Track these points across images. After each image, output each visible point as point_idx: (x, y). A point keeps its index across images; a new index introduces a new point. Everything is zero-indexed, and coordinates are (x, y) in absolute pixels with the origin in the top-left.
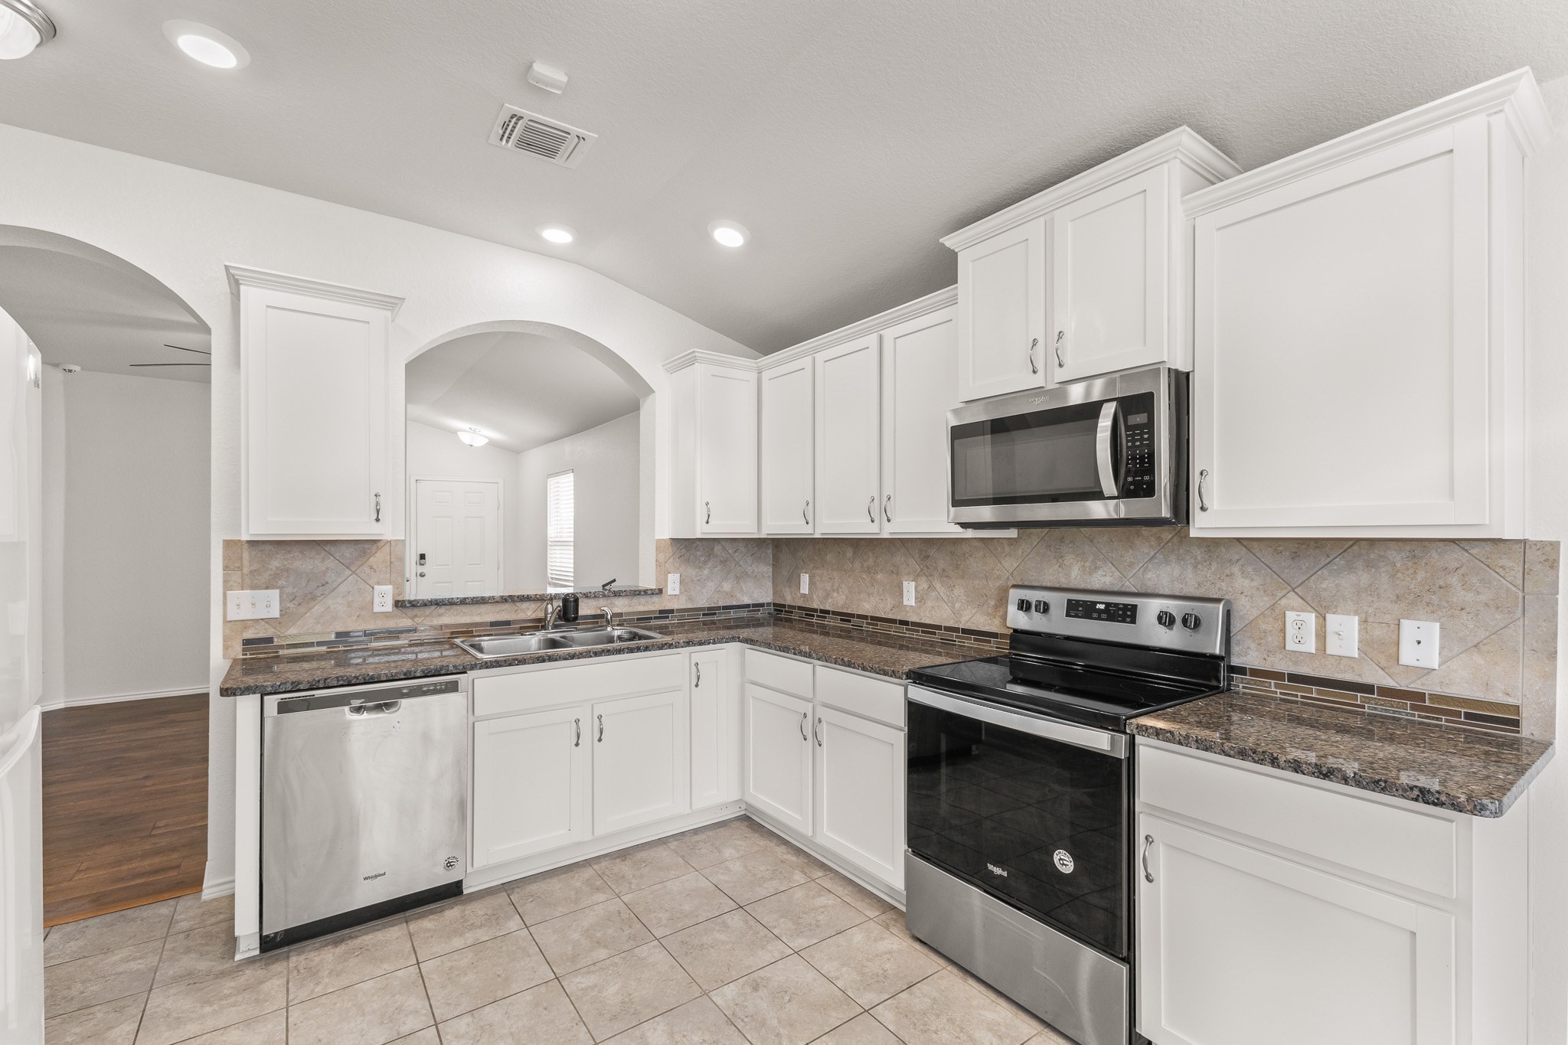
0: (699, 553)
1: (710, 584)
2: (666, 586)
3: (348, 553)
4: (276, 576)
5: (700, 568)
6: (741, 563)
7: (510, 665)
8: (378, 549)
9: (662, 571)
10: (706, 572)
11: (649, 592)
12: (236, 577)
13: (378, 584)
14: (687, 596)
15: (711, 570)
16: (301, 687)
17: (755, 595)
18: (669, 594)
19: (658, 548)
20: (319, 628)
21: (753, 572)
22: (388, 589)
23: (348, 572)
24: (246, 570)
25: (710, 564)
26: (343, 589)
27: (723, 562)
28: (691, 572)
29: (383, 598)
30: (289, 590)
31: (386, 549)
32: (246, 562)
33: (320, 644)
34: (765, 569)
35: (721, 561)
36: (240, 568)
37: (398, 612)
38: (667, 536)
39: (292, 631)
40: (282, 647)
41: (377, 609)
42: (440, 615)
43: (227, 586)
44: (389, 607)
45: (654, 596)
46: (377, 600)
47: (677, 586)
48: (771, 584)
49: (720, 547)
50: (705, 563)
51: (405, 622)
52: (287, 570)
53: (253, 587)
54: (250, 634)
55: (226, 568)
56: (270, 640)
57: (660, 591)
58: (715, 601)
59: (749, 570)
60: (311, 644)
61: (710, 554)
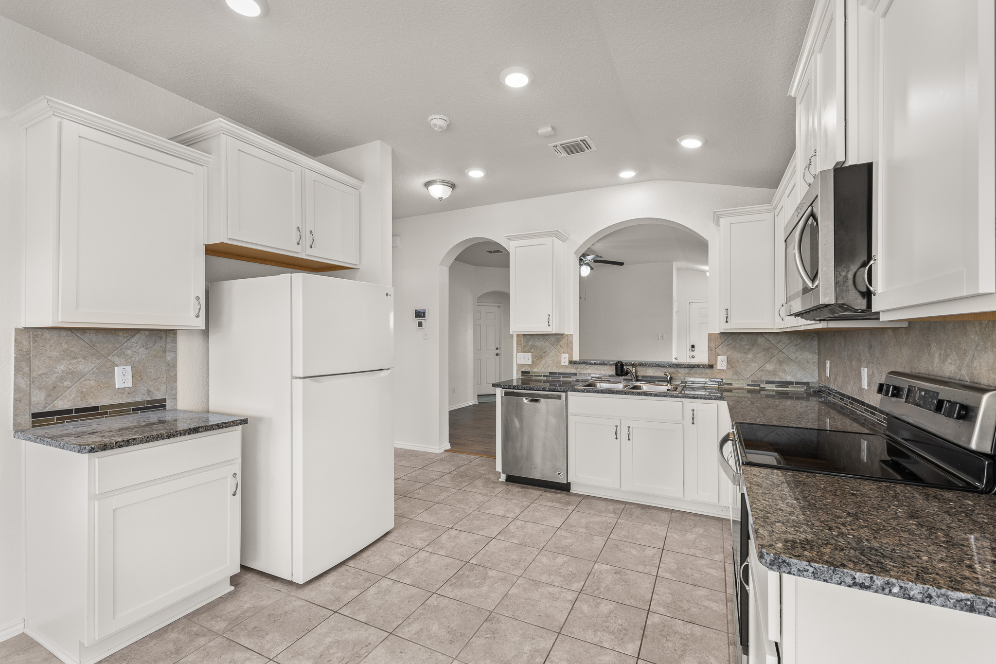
0: (744, 343)
1: (753, 364)
2: (716, 363)
3: (553, 339)
4: (531, 348)
5: (744, 353)
6: (784, 351)
7: (583, 392)
8: (563, 338)
9: (713, 352)
10: (750, 356)
11: (701, 367)
12: (519, 348)
13: (563, 353)
14: (733, 371)
15: (755, 355)
16: (511, 387)
17: (799, 376)
18: (718, 368)
19: (710, 340)
20: (543, 370)
21: (797, 358)
22: (567, 355)
23: (553, 348)
24: (522, 345)
25: (754, 351)
26: (551, 354)
27: (767, 350)
28: (737, 355)
29: (565, 359)
30: (534, 354)
31: (566, 338)
32: (522, 343)
33: (544, 376)
34: (810, 356)
35: (764, 349)
36: (521, 344)
37: (570, 366)
38: (717, 331)
39: (535, 370)
40: (532, 376)
41: (563, 364)
42: (587, 369)
43: (517, 352)
44: (567, 364)
45: (707, 369)
46: (563, 360)
47: (725, 363)
48: (816, 368)
49: (763, 339)
50: (749, 350)
51: (573, 371)
52: (534, 346)
53: (524, 352)
54: (523, 370)
55: (517, 344)
56: (529, 372)
57: (711, 367)
58: (759, 376)
59: (793, 356)
60: (541, 376)
61: (754, 344)
